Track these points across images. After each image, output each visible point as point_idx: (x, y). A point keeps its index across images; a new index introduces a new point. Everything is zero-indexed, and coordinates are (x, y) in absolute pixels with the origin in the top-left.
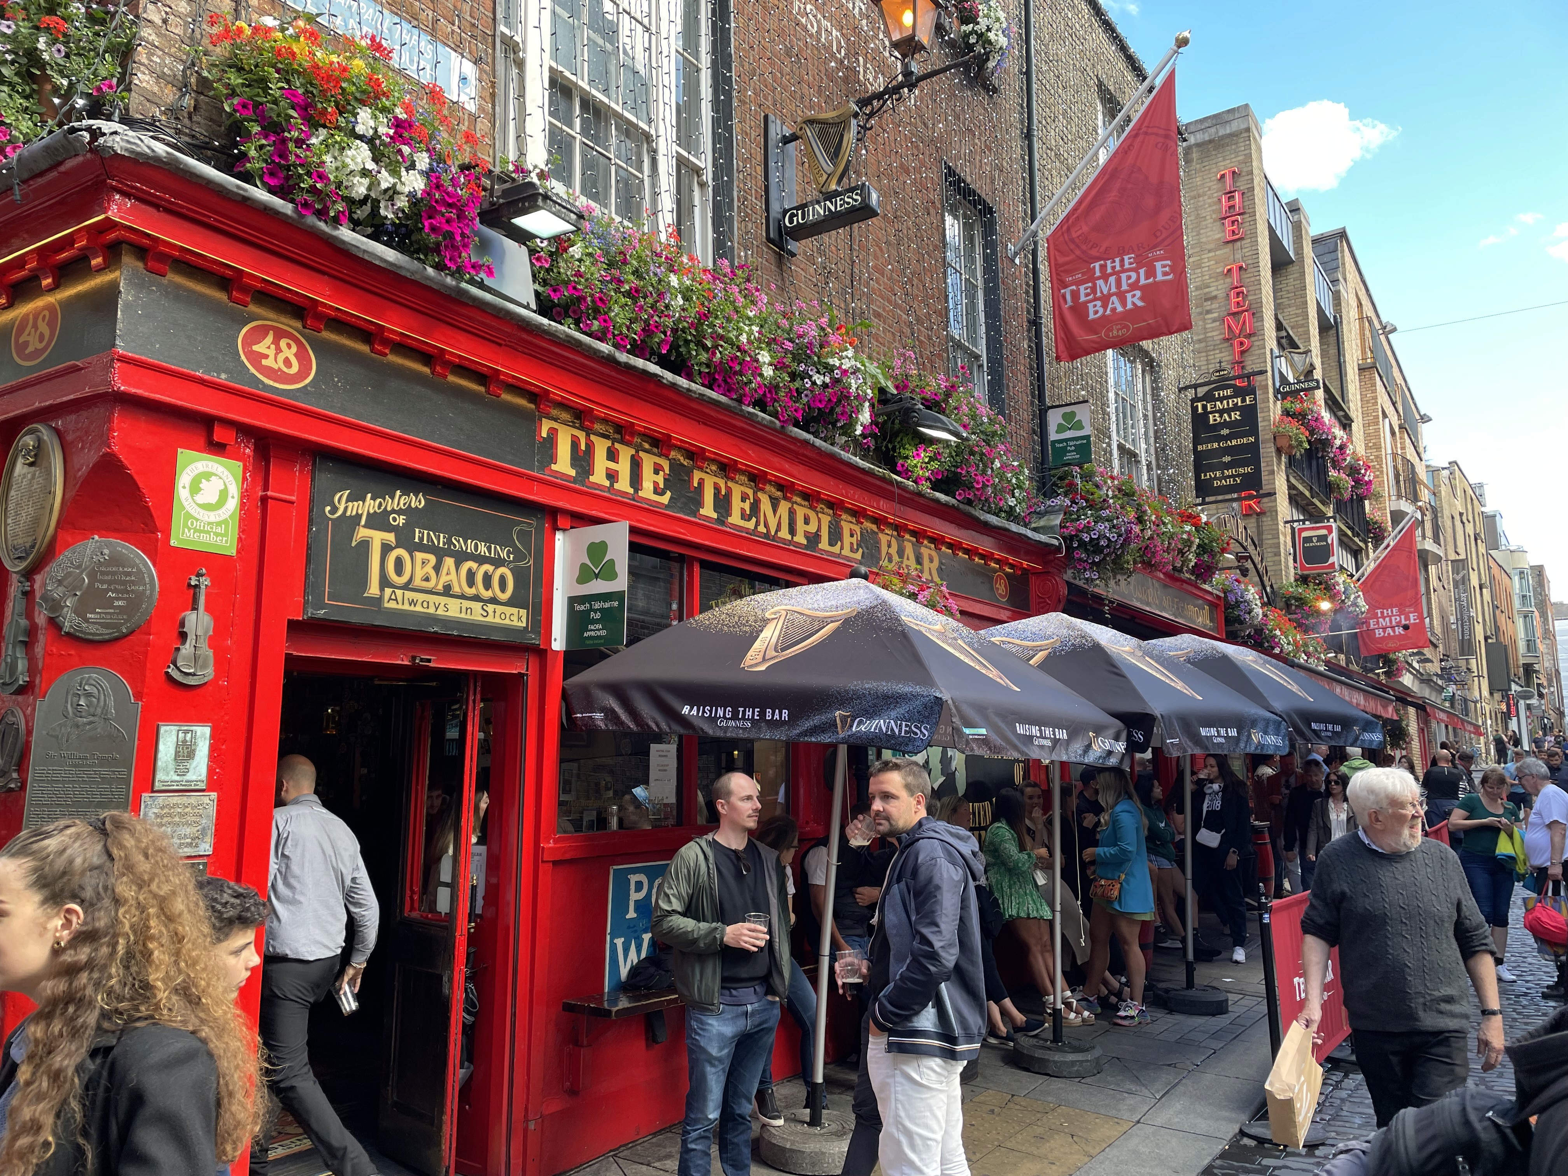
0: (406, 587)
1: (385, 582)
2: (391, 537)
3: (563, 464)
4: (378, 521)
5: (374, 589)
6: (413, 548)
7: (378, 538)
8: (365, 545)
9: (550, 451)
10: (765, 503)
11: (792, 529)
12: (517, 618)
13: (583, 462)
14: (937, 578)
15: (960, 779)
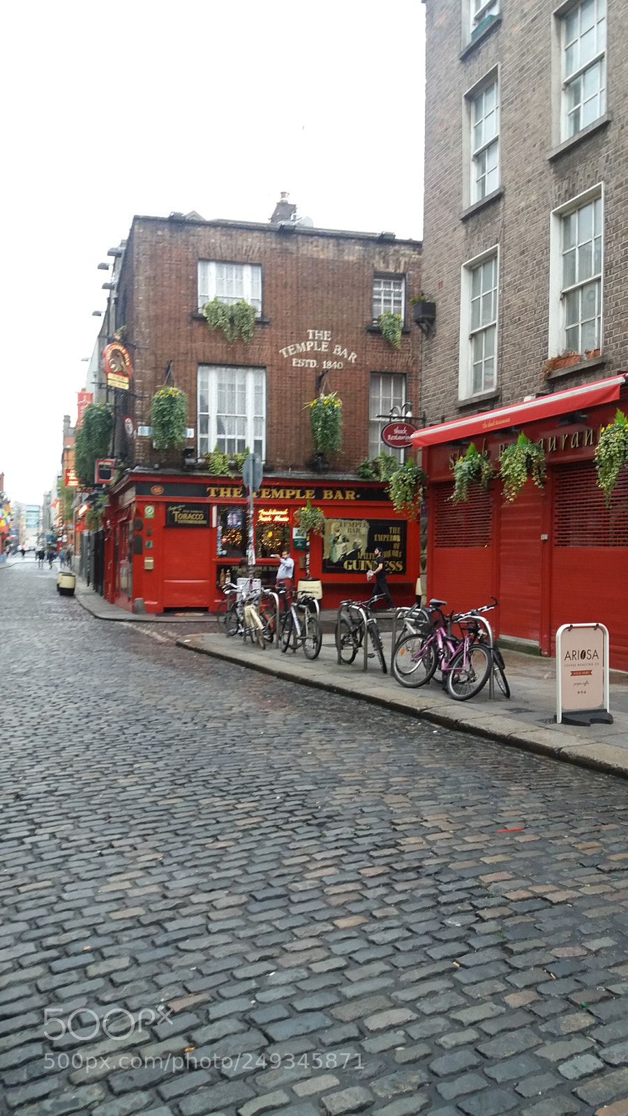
0: (182, 519)
1: (178, 519)
2: (179, 512)
3: (213, 494)
4: (176, 510)
5: (176, 521)
6: (183, 513)
7: (177, 513)
8: (174, 514)
9: (209, 493)
10: (274, 491)
11: (285, 495)
12: (204, 522)
13: (218, 493)
14: (353, 498)
15: (363, 551)
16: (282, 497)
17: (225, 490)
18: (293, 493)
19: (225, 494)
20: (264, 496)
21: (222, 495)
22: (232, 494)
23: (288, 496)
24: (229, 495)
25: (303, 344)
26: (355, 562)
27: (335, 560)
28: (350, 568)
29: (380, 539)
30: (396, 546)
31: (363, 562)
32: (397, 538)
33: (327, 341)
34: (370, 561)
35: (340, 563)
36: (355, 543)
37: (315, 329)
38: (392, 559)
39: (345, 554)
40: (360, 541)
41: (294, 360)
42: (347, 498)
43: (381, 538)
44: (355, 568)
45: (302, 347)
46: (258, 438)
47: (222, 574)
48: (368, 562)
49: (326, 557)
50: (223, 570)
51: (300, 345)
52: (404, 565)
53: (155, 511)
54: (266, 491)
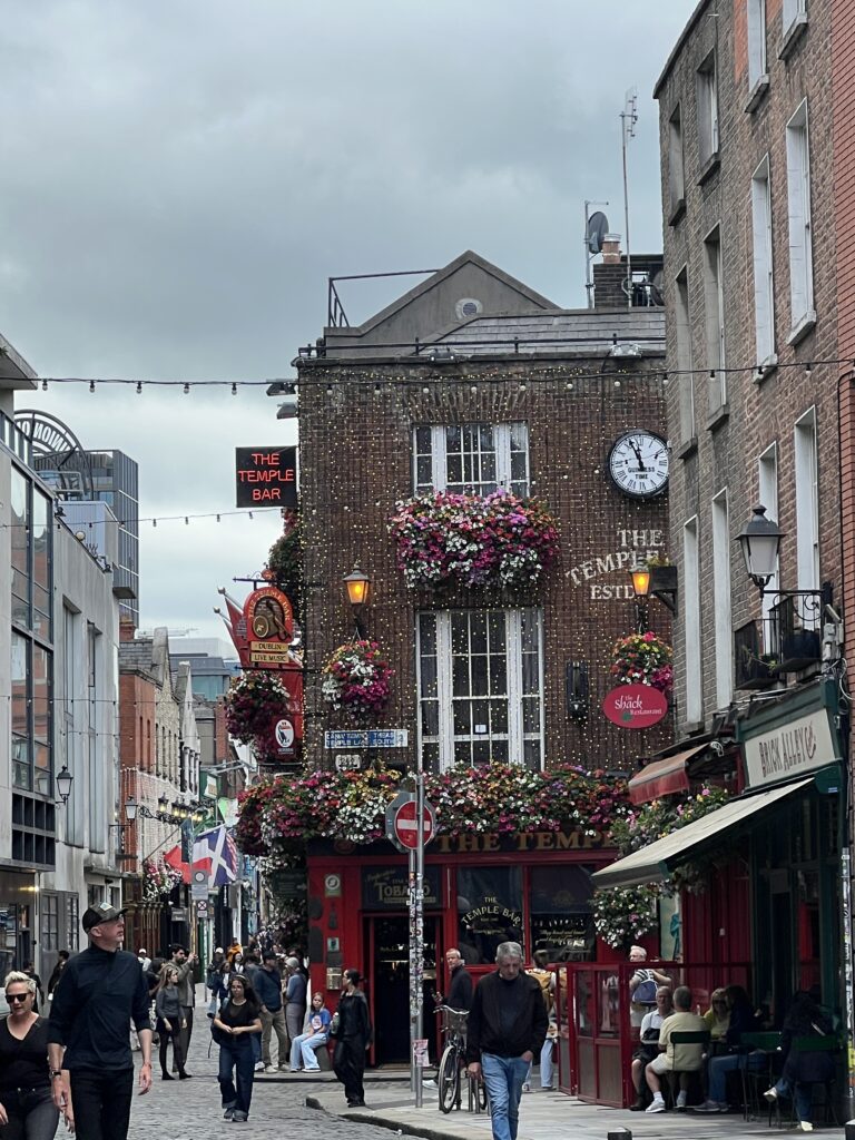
0: (392, 896)
1: (384, 896)
2: (385, 884)
3: (445, 848)
4: (380, 881)
5: (381, 898)
6: (392, 886)
7: (381, 885)
8: (378, 887)
10: (561, 836)
11: (581, 843)
12: (432, 901)
13: (454, 845)
16: (576, 846)
17: (468, 839)
19: (469, 847)
20: (541, 846)
21: (462, 848)
22: (480, 845)
23: (588, 845)
24: (475, 848)
25: (608, 557)
33: (654, 548)
37: (632, 528)
41: (593, 587)
45: (606, 564)
46: (533, 736)
51: (603, 558)
53: (343, 882)
54: (546, 837)
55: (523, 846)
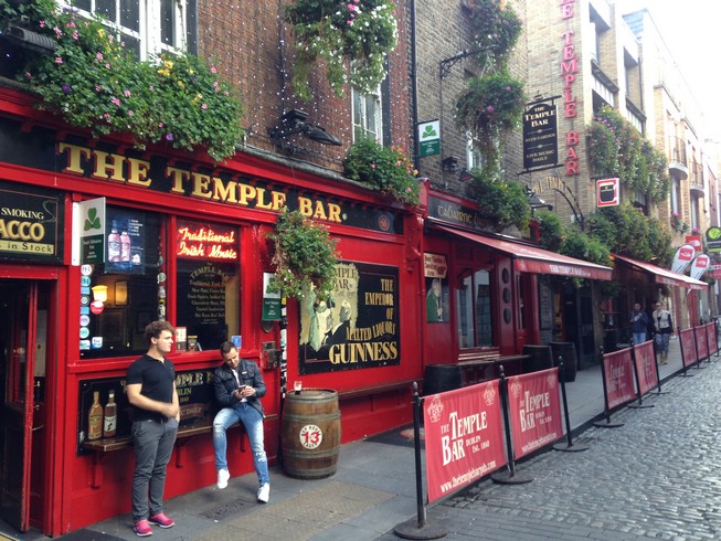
9: (65, 160)
10: (219, 183)
11: (238, 197)
12: (47, 249)
13: (89, 165)
14: (339, 220)
15: (353, 323)
16: (232, 199)
17: (109, 161)
18: (252, 195)
19: (109, 172)
20: (197, 192)
21: (100, 172)
22: (127, 172)
23: (243, 201)
24: (118, 176)
26: (343, 346)
27: (317, 346)
28: (338, 361)
29: (372, 303)
30: (389, 314)
31: (353, 345)
32: (389, 300)
34: (361, 342)
35: (324, 352)
36: (343, 309)
38: (384, 338)
39: (329, 333)
40: (348, 305)
42: (331, 218)
43: (372, 298)
44: (344, 362)
47: (96, 405)
48: (358, 345)
49: (304, 340)
50: (96, 395)
52: (398, 348)
54: (203, 181)
55: (178, 188)
